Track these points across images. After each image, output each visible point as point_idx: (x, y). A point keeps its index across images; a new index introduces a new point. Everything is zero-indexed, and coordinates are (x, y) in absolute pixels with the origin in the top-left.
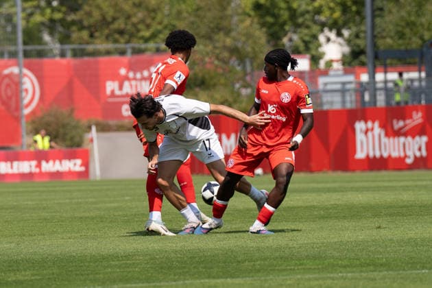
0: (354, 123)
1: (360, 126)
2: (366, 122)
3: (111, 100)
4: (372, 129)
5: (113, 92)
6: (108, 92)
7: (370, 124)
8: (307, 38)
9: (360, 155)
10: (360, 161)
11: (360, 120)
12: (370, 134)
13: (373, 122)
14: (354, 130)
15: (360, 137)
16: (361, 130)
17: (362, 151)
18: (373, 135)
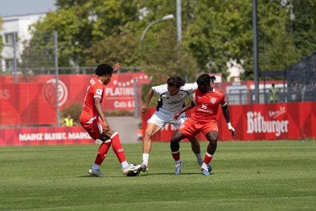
0: (246, 113)
1: (250, 115)
2: (253, 112)
3: (108, 98)
4: (257, 116)
5: (109, 94)
6: (107, 94)
7: (255, 114)
8: (220, 64)
9: (250, 131)
10: (250, 134)
11: (250, 111)
12: (255, 119)
13: (257, 112)
14: (246, 117)
15: (250, 121)
16: (250, 117)
17: (251, 129)
18: (257, 120)
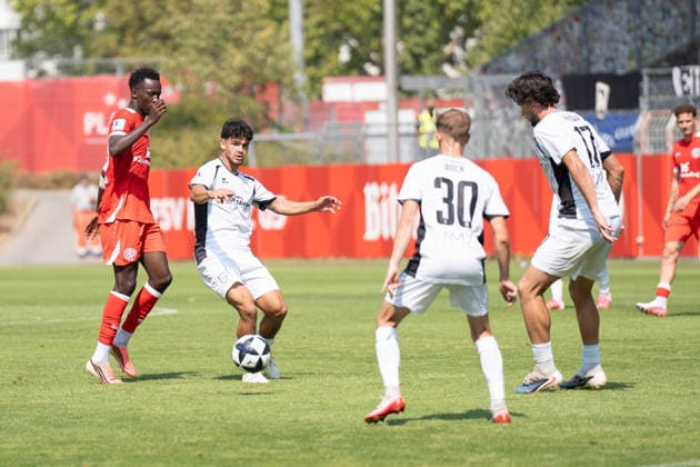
0: (362, 186)
1: (371, 190)
2: (380, 184)
3: (91, 141)
4: (388, 196)
5: (94, 129)
6: (88, 128)
7: (384, 187)
9: (371, 234)
10: (371, 243)
11: (371, 182)
12: (384, 202)
13: (389, 184)
14: (363, 197)
15: (371, 207)
16: (372, 197)
17: (374, 228)
18: (389, 205)
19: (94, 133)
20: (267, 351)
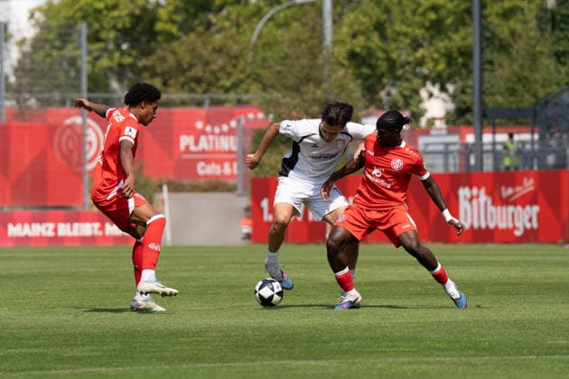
0: (457, 189)
1: (464, 193)
2: (471, 188)
4: (478, 197)
5: (187, 147)
6: (182, 147)
7: (475, 191)
8: (407, 93)
11: (464, 186)
12: (475, 202)
13: (479, 188)
14: (457, 197)
15: (463, 204)
16: (465, 197)
17: (466, 221)
18: (479, 205)
19: (187, 150)
20: (280, 294)
